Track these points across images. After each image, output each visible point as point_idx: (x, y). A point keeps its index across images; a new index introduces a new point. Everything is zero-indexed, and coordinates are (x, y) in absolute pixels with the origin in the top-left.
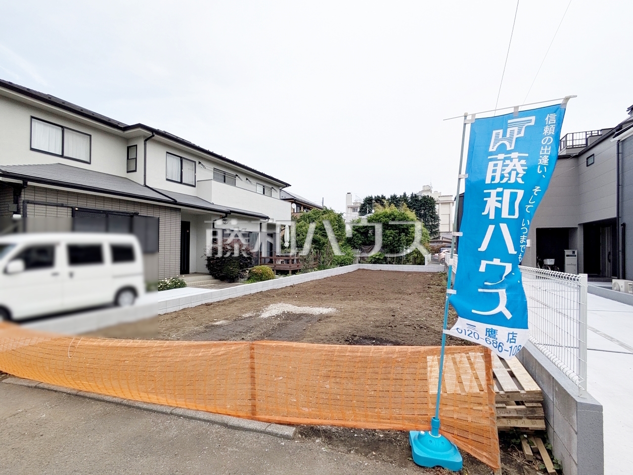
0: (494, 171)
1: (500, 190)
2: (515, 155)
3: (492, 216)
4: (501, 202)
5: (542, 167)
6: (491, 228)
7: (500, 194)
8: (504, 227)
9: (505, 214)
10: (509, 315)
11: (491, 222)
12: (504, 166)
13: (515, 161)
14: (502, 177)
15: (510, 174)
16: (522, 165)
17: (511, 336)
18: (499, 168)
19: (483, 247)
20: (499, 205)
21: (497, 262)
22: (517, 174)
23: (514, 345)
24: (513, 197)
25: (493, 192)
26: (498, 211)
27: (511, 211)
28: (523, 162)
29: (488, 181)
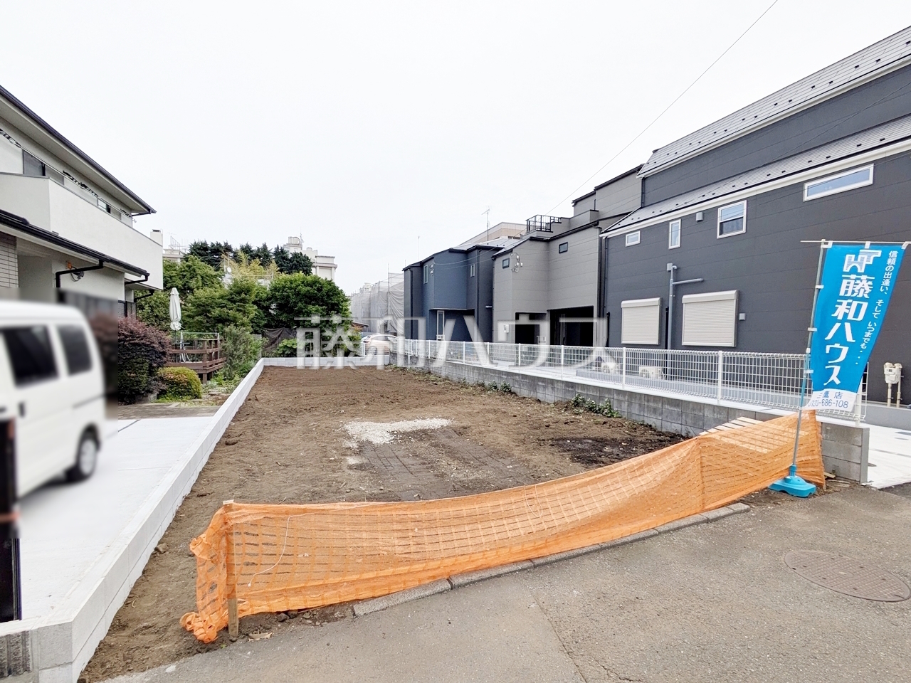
0: (848, 287)
1: (850, 301)
2: (864, 277)
3: (840, 318)
4: (849, 309)
5: (884, 287)
6: (837, 325)
7: (849, 304)
8: (848, 326)
9: (850, 317)
10: (838, 382)
11: (839, 321)
12: (855, 284)
13: (864, 282)
14: (853, 292)
15: (859, 290)
16: (869, 285)
17: (837, 394)
18: (851, 285)
19: (829, 337)
20: (847, 311)
21: (837, 346)
22: (865, 291)
23: (839, 400)
24: (859, 307)
25: (845, 302)
26: (846, 315)
27: (856, 315)
28: (870, 283)
29: (842, 293)
